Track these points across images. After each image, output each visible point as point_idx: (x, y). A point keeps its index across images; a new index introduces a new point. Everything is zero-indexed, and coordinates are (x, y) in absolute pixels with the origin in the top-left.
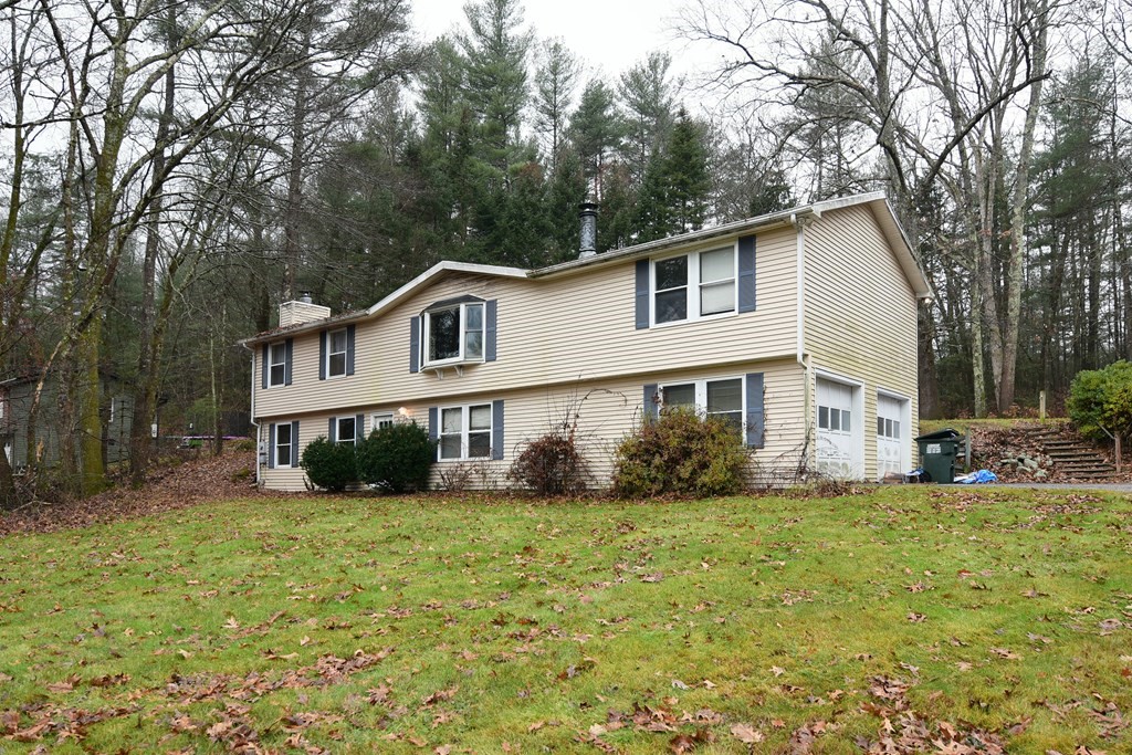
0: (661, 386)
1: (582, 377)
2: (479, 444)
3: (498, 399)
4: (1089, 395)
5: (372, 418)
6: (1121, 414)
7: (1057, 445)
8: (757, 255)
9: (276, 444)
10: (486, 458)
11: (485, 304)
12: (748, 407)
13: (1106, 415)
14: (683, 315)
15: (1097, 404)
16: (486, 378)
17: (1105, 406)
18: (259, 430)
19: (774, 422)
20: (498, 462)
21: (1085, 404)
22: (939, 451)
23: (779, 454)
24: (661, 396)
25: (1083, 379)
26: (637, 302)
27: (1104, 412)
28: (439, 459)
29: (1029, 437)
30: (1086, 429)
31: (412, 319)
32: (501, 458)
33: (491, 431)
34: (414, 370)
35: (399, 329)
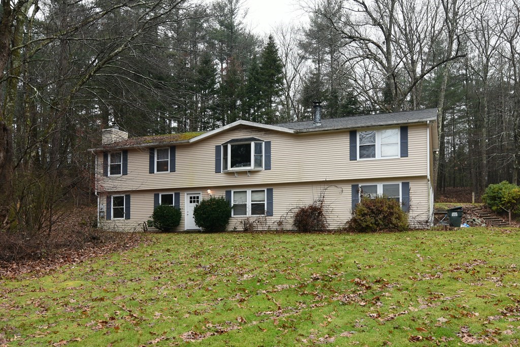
0: (360, 185)
1: (327, 180)
2: (258, 208)
3: (270, 188)
4: (495, 194)
5: (186, 194)
6: (508, 202)
7: (484, 214)
8: (409, 134)
9: (112, 207)
10: (263, 215)
11: (264, 143)
12: (402, 195)
13: (503, 202)
14: (374, 156)
15: (498, 198)
16: (263, 177)
17: (502, 199)
18: (98, 199)
19: (414, 202)
20: (270, 217)
21: (494, 198)
22: (457, 215)
23: (416, 215)
24: (360, 189)
25: (492, 188)
26: (350, 149)
27: (501, 201)
28: (232, 215)
29: (473, 211)
30: (494, 208)
31: (217, 146)
32: (272, 215)
33: (266, 203)
34: (218, 171)
35: (208, 151)
